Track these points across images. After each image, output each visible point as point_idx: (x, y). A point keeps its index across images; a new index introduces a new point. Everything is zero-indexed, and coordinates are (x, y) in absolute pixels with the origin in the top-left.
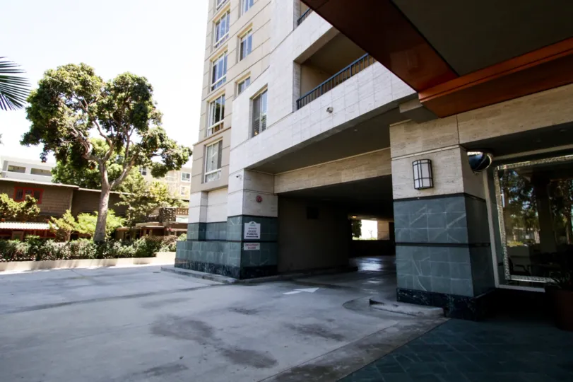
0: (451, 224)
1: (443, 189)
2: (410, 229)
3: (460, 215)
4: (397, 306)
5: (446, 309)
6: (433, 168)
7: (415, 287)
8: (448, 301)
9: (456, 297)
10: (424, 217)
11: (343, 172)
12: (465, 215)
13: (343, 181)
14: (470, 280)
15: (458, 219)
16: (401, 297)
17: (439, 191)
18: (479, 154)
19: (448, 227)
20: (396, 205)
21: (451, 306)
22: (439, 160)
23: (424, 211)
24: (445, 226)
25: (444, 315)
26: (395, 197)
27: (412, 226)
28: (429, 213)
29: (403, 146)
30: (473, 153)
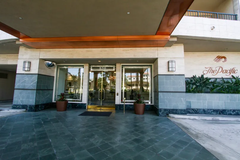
0: (33, 83)
1: (32, 72)
2: (21, 84)
3: (36, 80)
4: (9, 110)
5: (26, 109)
6: (31, 65)
7: (18, 104)
8: (28, 107)
9: (30, 106)
10: (25, 81)
11: (9, 60)
12: (37, 80)
13: (8, 64)
14: (34, 100)
15: (35, 82)
16: (13, 107)
17: (31, 72)
18: (50, 63)
19: (32, 84)
20: (17, 76)
21: (28, 108)
22: (33, 62)
23: (25, 78)
24: (31, 84)
25: (26, 111)
26: (17, 73)
27: (21, 83)
28: (27, 79)
29: (23, 55)
30: (48, 62)
